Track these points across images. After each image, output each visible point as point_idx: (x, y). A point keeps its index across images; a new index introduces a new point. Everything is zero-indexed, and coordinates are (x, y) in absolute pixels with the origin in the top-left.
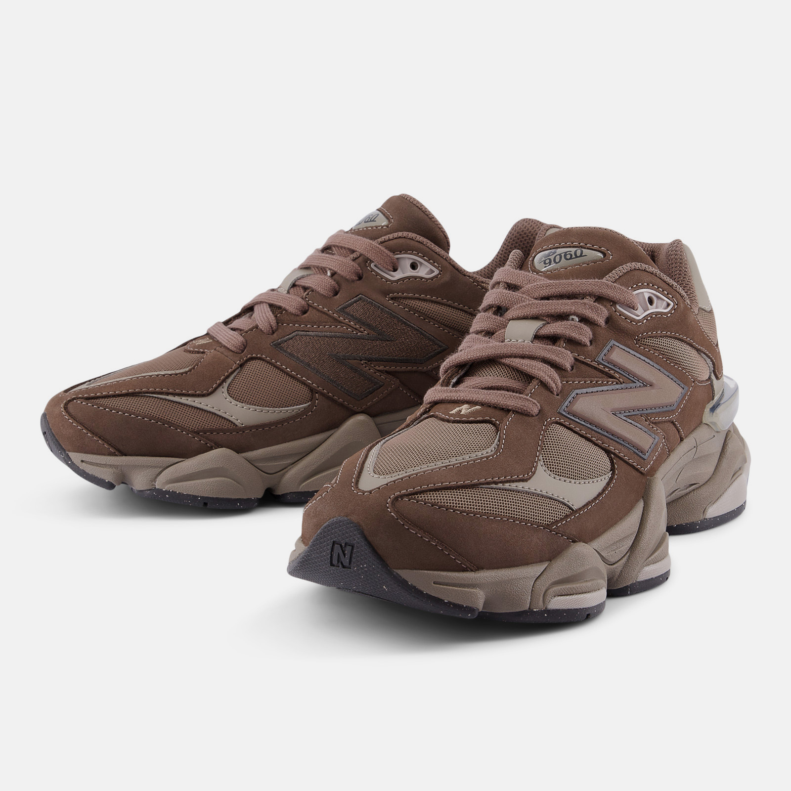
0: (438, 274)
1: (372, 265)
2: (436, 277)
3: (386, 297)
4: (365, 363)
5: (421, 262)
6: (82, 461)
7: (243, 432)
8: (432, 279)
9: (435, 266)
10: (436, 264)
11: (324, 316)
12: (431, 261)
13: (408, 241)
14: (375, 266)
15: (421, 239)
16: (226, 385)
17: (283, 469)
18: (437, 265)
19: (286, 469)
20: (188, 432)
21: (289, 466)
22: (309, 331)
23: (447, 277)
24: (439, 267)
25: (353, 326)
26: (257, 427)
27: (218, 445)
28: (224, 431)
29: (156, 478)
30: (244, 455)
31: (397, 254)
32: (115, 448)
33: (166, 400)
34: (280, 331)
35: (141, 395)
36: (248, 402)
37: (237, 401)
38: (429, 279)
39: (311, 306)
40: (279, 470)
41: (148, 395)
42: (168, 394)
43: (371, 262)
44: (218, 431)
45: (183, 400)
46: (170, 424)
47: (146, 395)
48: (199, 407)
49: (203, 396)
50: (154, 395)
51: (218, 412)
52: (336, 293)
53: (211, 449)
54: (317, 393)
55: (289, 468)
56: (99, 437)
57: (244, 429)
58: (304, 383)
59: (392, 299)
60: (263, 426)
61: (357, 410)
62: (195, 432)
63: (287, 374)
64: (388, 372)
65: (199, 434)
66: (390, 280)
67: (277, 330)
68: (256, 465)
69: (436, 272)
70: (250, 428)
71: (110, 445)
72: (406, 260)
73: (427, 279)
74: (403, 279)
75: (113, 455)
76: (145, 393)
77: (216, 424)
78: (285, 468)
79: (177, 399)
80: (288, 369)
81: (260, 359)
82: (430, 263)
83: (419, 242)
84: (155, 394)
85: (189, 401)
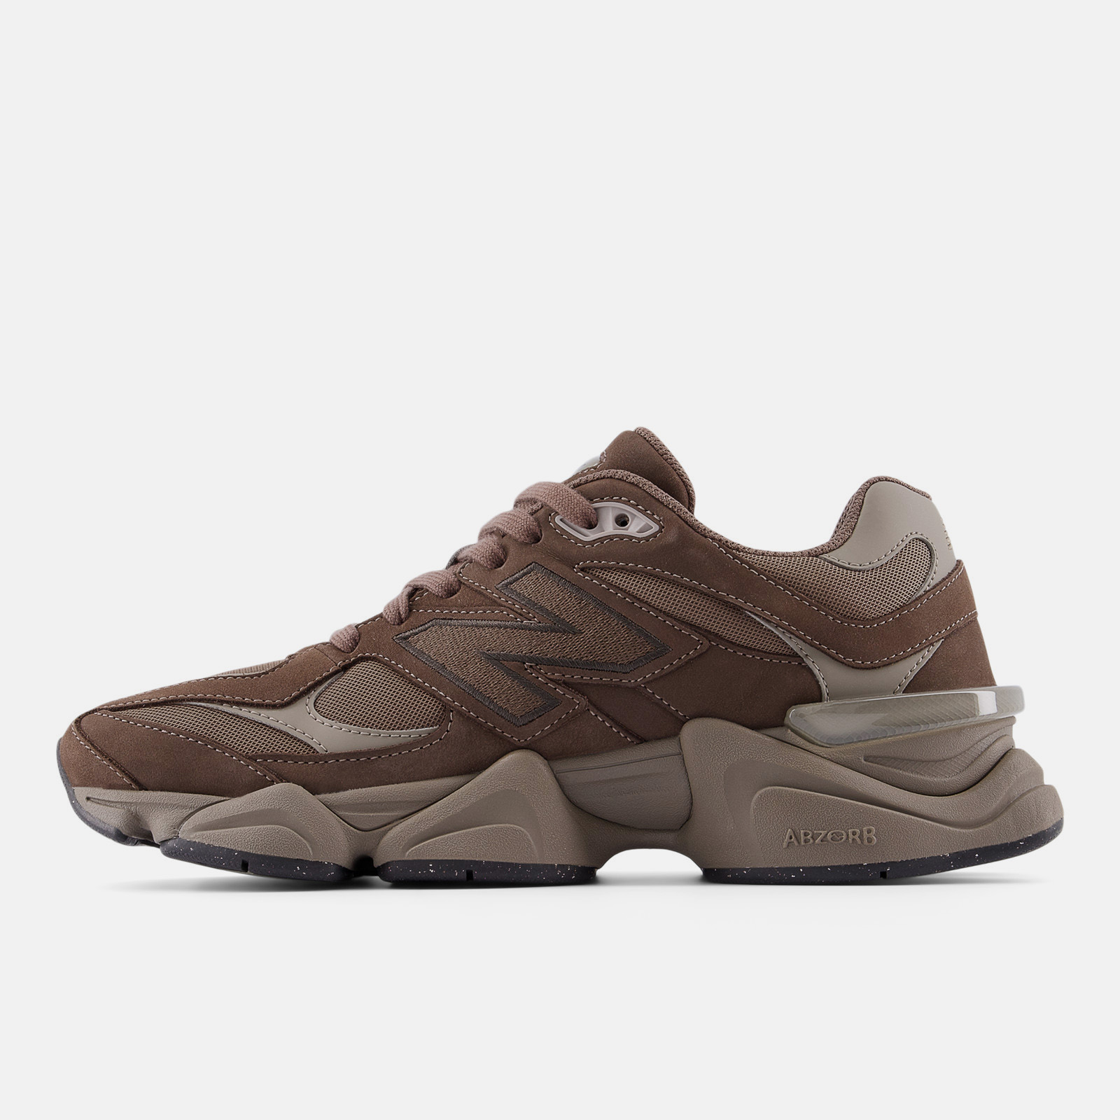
0: (657, 532)
1: (557, 519)
2: (654, 535)
3: (574, 568)
4: (531, 666)
5: (633, 514)
6: (88, 799)
7: (326, 762)
8: (647, 539)
9: (654, 520)
10: (655, 516)
11: (478, 596)
12: (649, 512)
13: (615, 483)
14: (561, 520)
15: (637, 478)
16: (314, 694)
17: (386, 825)
18: (657, 518)
19: (390, 826)
20: (242, 756)
21: (397, 820)
22: (451, 619)
23: (672, 537)
24: (661, 520)
25: (517, 610)
26: (348, 755)
27: (282, 778)
28: (296, 759)
29: (182, 822)
30: (322, 796)
31: (596, 502)
32: (130, 777)
33: (218, 711)
34: (411, 619)
35: (184, 703)
36: (341, 719)
37: (327, 718)
38: (642, 539)
39: (464, 584)
40: (376, 825)
41: (195, 703)
42: (221, 702)
43: (557, 513)
44: (286, 758)
45: (244, 712)
46: (216, 744)
47: (191, 703)
48: (264, 722)
49: (274, 707)
50: (203, 704)
51: (292, 732)
52: (500, 563)
53: (272, 783)
54: (452, 711)
55: (395, 824)
56: (109, 759)
57: (326, 757)
58: (433, 695)
59: (582, 570)
60: (357, 754)
61: (518, 744)
62: (250, 758)
63: (411, 681)
64: (566, 684)
65: (256, 761)
66: (581, 541)
67: (407, 618)
68: (340, 813)
69: (655, 528)
70: (337, 756)
71: (124, 771)
72: (609, 511)
73: (639, 539)
74: (601, 540)
75: (128, 789)
76: (189, 701)
77: (284, 747)
78: (389, 824)
79: (234, 710)
80: (412, 675)
81: (374, 659)
82: (647, 515)
83: (633, 483)
84: (203, 702)
85: (252, 714)
